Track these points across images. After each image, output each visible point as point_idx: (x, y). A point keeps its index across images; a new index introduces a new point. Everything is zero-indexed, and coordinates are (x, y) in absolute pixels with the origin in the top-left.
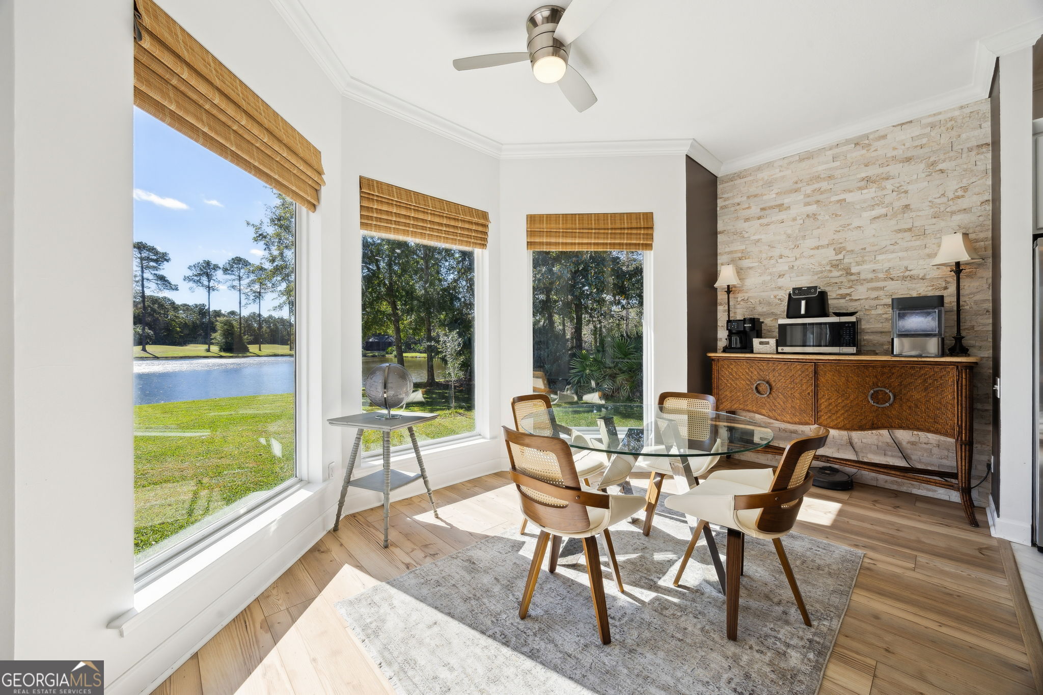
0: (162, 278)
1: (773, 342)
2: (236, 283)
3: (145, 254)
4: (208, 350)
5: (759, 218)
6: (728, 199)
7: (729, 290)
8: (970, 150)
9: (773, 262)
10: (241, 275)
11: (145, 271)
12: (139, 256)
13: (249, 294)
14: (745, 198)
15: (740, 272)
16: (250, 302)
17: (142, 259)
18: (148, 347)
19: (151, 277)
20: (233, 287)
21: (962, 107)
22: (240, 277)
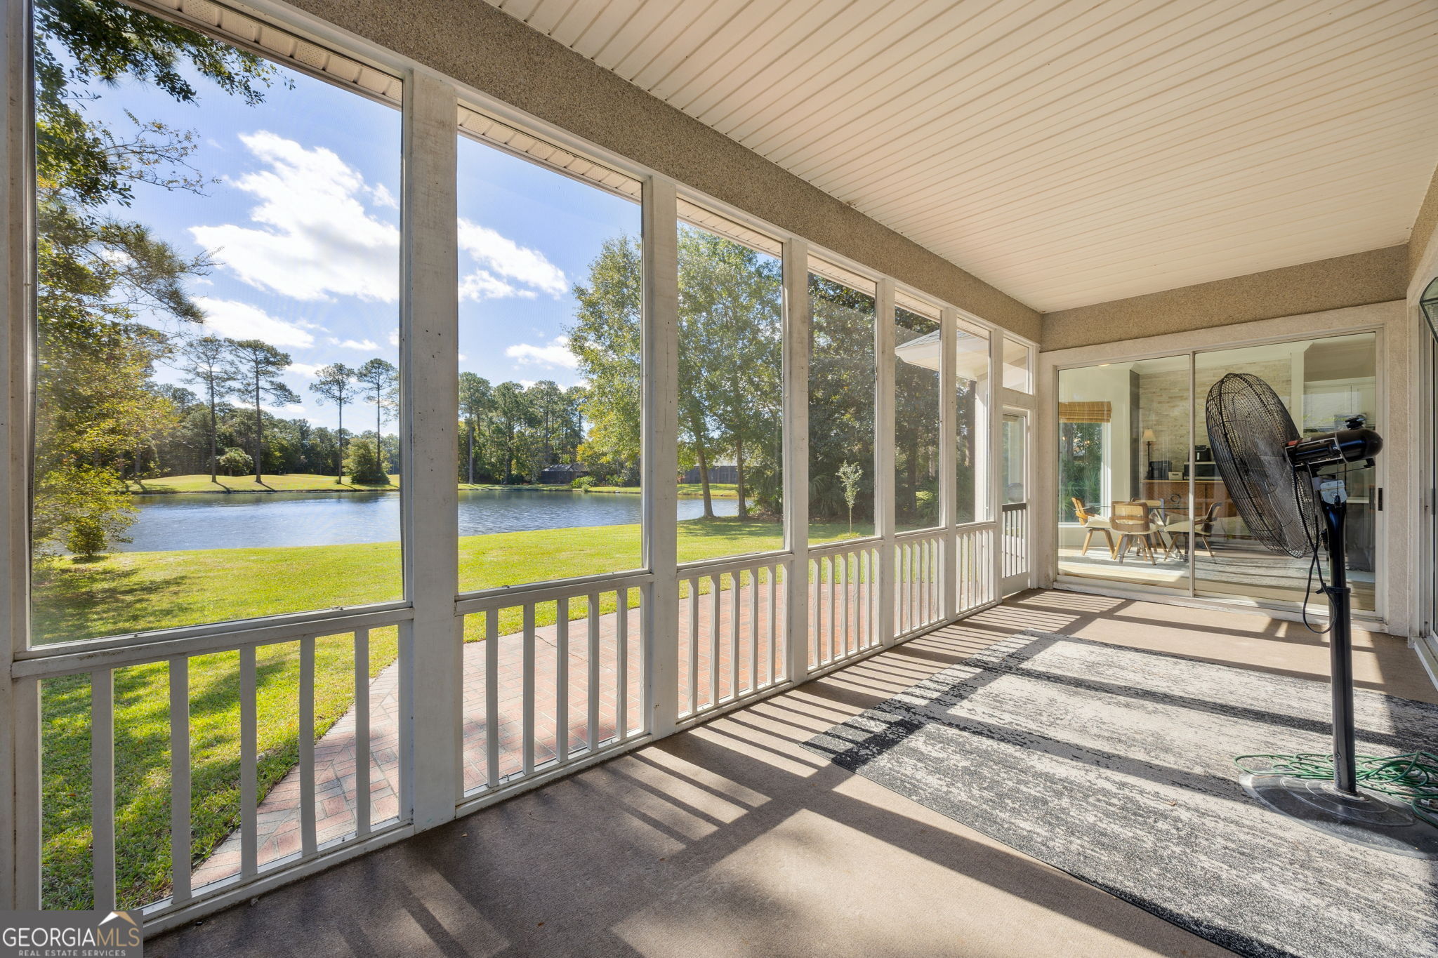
0: (282, 387)
1: (1181, 474)
2: (374, 393)
3: (261, 356)
4: (339, 482)
5: (1168, 402)
6: (1147, 389)
7: (1149, 444)
8: (1283, 382)
9: (1176, 428)
10: (381, 383)
11: (261, 378)
12: (254, 357)
13: (389, 407)
14: (1158, 390)
15: (1157, 433)
16: (391, 418)
17: (257, 362)
18: (264, 478)
19: (268, 386)
20: (370, 398)
21: (1279, 361)
22: (378, 385)
